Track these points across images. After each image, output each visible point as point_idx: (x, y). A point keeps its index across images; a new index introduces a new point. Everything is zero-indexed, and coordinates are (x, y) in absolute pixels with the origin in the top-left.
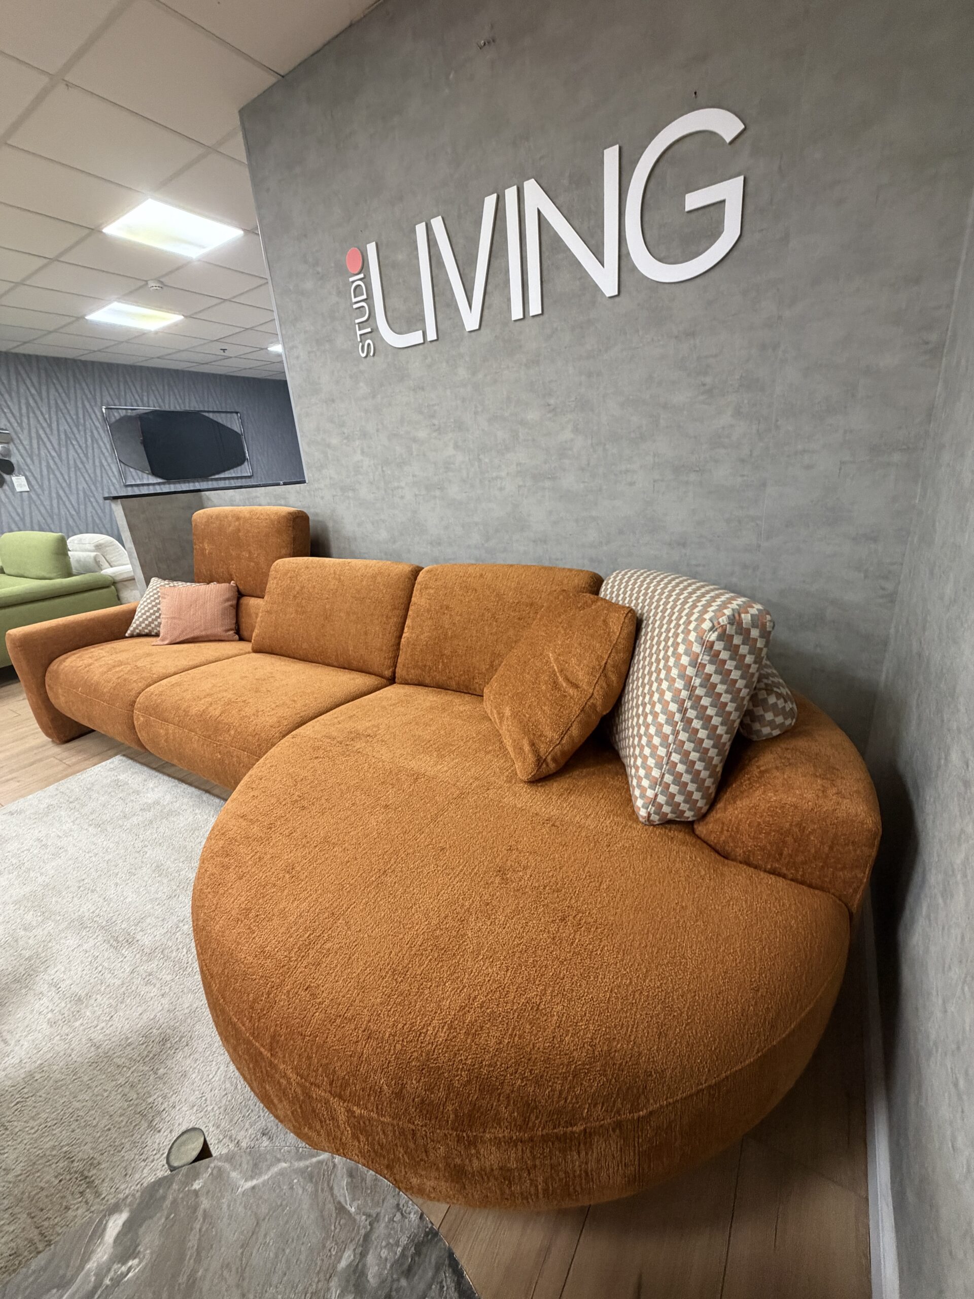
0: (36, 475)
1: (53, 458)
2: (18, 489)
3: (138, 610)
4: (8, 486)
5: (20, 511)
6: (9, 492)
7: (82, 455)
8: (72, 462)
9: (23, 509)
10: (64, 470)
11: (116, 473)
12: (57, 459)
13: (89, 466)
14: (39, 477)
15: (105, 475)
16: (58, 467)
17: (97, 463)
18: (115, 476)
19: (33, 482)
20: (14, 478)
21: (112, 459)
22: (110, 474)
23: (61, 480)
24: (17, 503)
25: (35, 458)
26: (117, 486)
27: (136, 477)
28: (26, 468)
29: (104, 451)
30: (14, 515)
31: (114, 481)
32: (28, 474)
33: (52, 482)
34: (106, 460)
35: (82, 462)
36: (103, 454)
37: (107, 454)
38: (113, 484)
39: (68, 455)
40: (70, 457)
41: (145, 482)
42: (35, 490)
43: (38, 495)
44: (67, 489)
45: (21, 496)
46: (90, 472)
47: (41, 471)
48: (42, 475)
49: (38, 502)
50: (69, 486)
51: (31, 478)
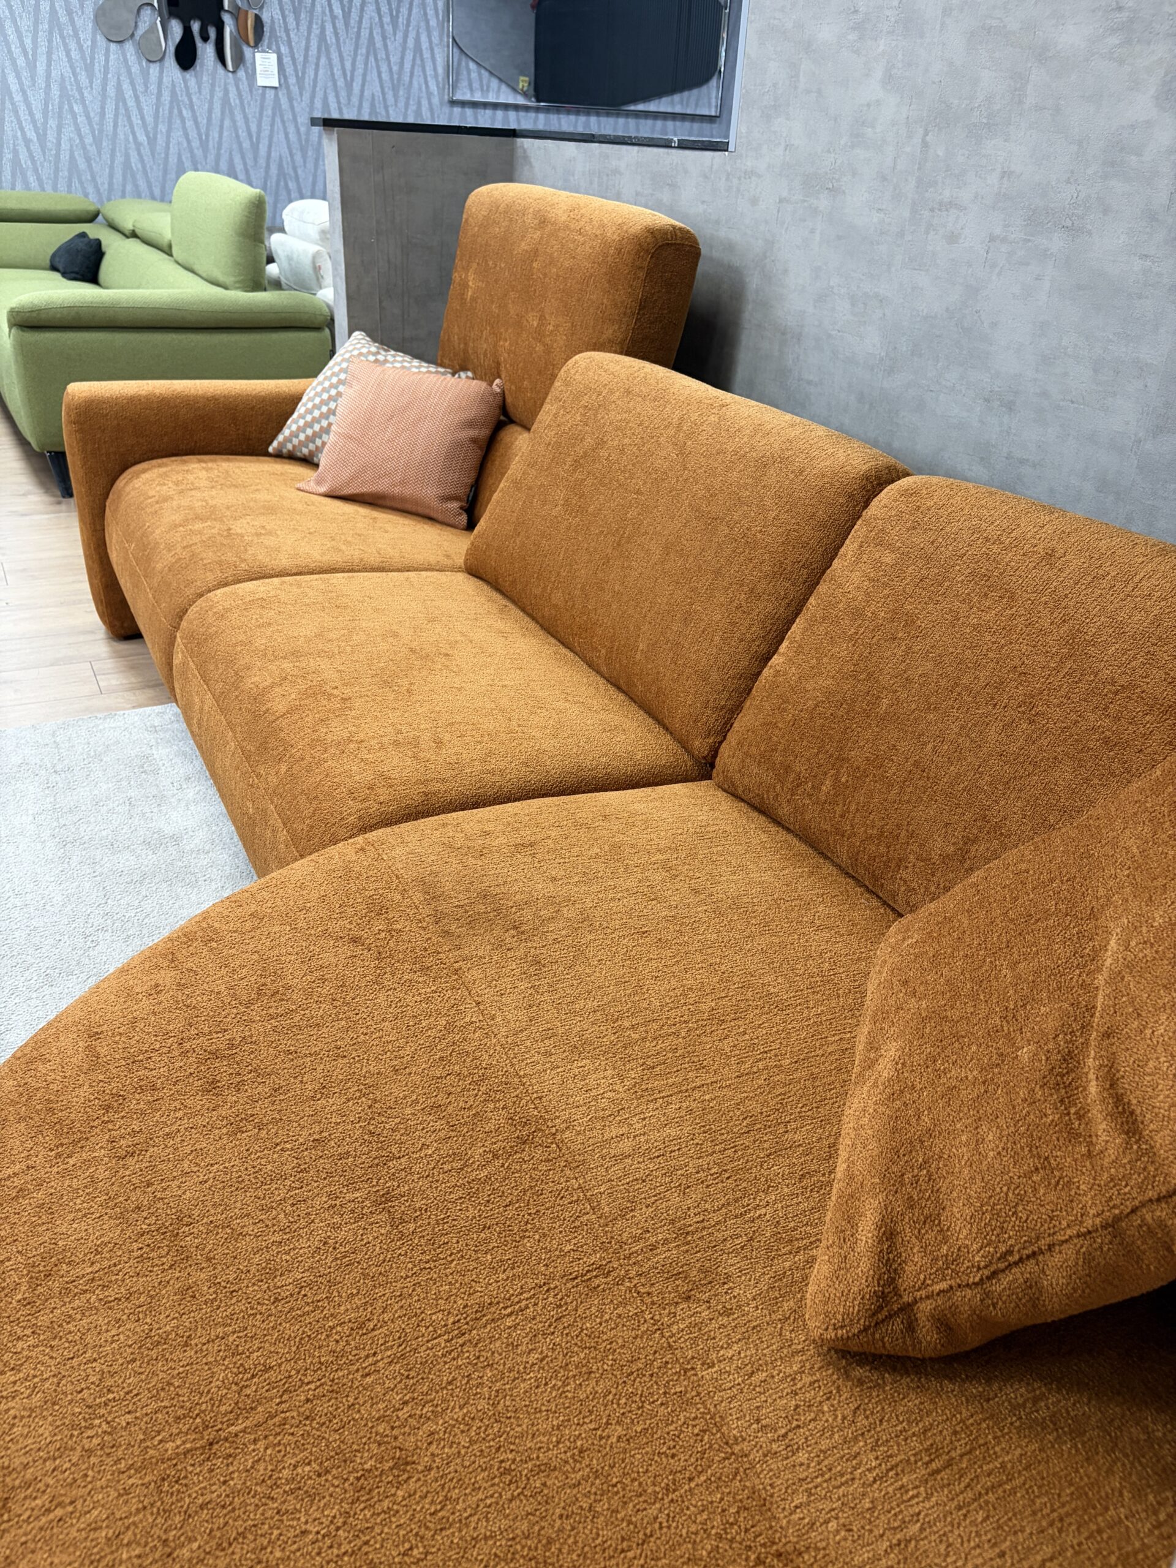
0: (296, 56)
1: (334, 18)
2: (261, 81)
3: (305, 399)
4: (246, 72)
5: (254, 128)
6: (244, 86)
7: (387, 19)
8: (365, 33)
9: (259, 126)
10: (348, 48)
11: (440, 70)
12: (340, 24)
13: (394, 46)
14: (300, 59)
15: (418, 71)
16: (338, 39)
17: (411, 43)
18: (436, 76)
19: (290, 70)
20: (258, 56)
21: (441, 39)
22: (429, 72)
23: (338, 73)
24: (252, 110)
25: (303, 16)
26: (436, 101)
27: (476, 85)
28: (284, 35)
29: (431, 12)
30: (243, 134)
31: (433, 87)
32: (284, 49)
33: (321, 72)
34: (429, 37)
35: (384, 38)
36: (427, 22)
37: (433, 23)
38: (429, 95)
39: (361, 17)
40: (365, 23)
41: (491, 98)
42: (288, 88)
43: (291, 99)
44: (343, 94)
45: (263, 95)
46: (392, 59)
47: (307, 49)
48: (306, 56)
49: (288, 116)
50: (349, 86)
51: (287, 60)
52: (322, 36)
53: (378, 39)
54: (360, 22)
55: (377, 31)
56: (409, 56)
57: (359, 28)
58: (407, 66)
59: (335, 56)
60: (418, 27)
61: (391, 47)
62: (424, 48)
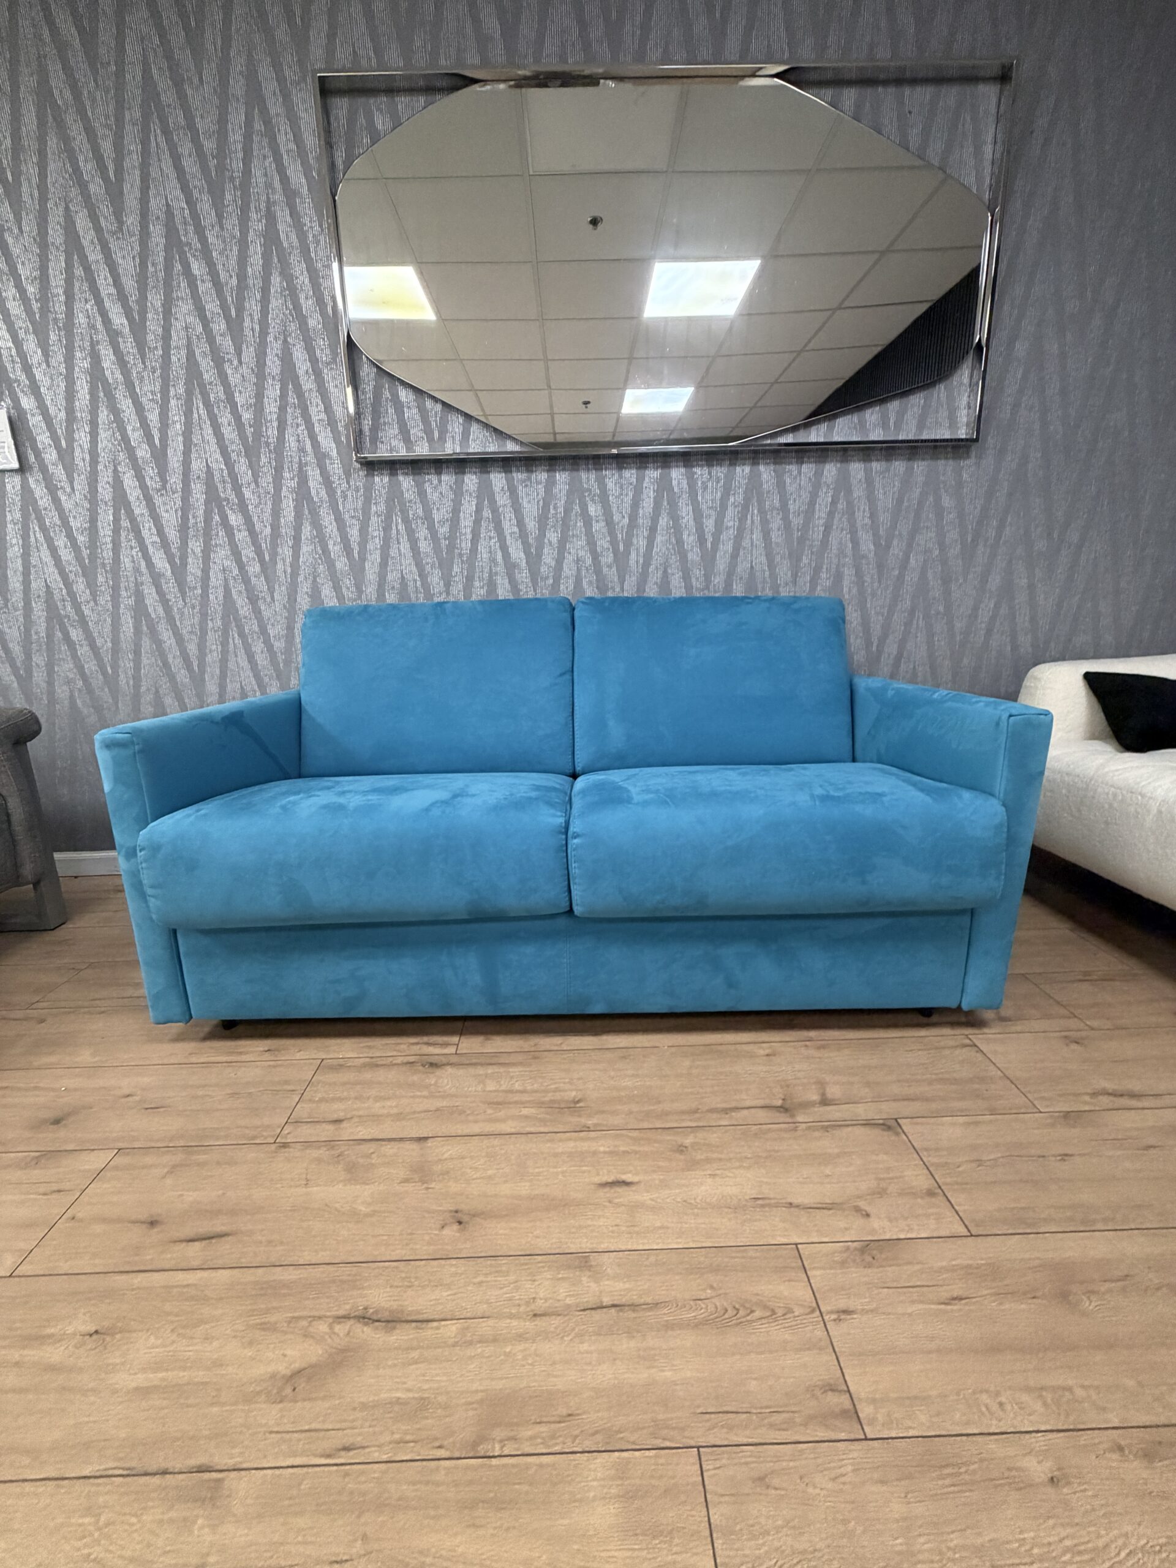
15: (293, 418)
16: (127, 375)
22: (317, 415)
31: (329, 445)
34: (310, 349)
35: (219, 362)
36: (302, 320)
38: (321, 458)
39: (167, 328)
40: (177, 338)
42: (40, 467)
43: (52, 490)
44: (150, 472)
46: (239, 399)
47: (70, 396)
48: (69, 406)
49: (52, 518)
50: (160, 456)
51: (35, 421)
52: (96, 374)
53: (205, 364)
54: (166, 337)
55: (201, 349)
56: (273, 391)
57: (167, 348)
58: (271, 408)
59: (126, 405)
60: (285, 334)
61: (234, 379)
62: (301, 372)
